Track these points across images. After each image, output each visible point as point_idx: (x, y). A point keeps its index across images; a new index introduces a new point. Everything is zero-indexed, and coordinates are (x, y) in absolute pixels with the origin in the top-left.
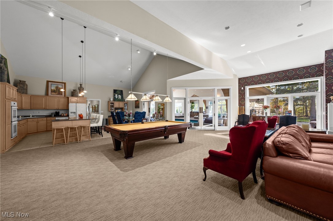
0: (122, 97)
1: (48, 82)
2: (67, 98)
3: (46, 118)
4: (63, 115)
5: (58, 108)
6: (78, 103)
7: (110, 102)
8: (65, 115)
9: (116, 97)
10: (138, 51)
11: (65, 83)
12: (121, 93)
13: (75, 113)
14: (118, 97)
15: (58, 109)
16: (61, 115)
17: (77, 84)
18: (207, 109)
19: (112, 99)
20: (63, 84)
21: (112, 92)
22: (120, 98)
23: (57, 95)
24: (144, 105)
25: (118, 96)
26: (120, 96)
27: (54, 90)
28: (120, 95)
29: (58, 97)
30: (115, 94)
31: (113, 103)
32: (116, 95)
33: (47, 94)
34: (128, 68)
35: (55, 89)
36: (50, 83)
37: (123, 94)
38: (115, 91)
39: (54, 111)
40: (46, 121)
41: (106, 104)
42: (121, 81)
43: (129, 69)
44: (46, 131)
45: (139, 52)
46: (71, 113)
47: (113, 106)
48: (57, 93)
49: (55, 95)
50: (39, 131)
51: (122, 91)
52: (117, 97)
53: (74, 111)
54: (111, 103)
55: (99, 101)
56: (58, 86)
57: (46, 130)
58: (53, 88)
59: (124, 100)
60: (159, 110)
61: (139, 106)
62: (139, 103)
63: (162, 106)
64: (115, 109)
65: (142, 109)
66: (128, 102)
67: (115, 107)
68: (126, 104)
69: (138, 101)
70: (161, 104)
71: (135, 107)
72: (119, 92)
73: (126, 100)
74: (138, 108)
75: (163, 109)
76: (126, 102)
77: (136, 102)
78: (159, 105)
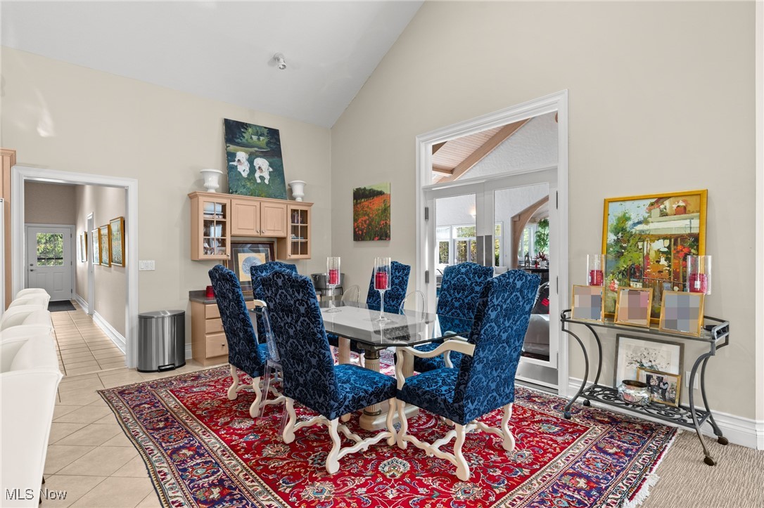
0: (278, 172)
7: (203, 199)
9: (240, 169)
12: (272, 143)
14: (252, 170)
19: (213, 182)
21: (218, 132)
22: (267, 177)
24: (427, 217)
25: (251, 161)
26: (261, 162)
28: (264, 155)
30: (232, 148)
32: (242, 155)
37: (280, 156)
38: (234, 131)
41: (175, 210)
42: (276, 59)
51: (274, 134)
52: (244, 169)
54: (209, 206)
59: (288, 194)
60: (620, 255)
61: (387, 226)
62: (386, 211)
63: (663, 214)
64: (233, 243)
65: (414, 249)
66: (310, 205)
67: (235, 232)
68: (300, 218)
69: (380, 193)
70: (648, 202)
71: (355, 232)
72: (255, 138)
73: (298, 191)
74: (381, 239)
75: (696, 238)
76: (299, 204)
77: (364, 202)
78: (616, 211)
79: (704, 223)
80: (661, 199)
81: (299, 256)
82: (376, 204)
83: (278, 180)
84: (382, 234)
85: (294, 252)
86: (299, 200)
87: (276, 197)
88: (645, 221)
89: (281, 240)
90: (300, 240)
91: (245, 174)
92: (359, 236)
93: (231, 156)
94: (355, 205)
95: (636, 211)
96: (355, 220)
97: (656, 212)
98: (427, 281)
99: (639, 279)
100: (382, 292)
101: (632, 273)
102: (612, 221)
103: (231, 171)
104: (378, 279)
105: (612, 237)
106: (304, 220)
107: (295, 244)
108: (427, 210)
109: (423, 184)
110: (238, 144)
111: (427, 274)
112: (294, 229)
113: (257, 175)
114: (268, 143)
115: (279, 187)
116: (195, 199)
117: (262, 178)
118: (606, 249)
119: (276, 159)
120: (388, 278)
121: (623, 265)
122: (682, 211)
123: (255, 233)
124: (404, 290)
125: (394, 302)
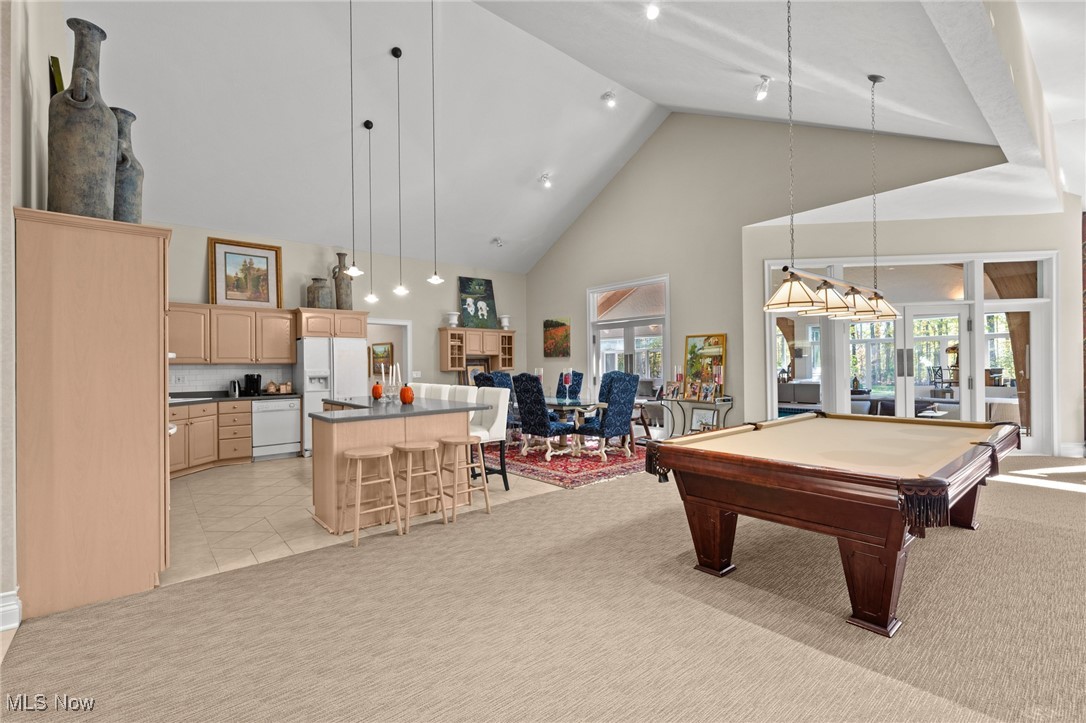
0: (492, 310)
1: (213, 243)
2: (289, 316)
3: (216, 404)
4: (272, 389)
5: (257, 360)
6: (335, 335)
7: (450, 332)
8: (283, 389)
9: (469, 310)
10: (606, 96)
11: (277, 250)
12: (487, 291)
13: (325, 379)
14: (477, 310)
15: (257, 365)
16: (266, 391)
17: (321, 254)
18: (797, 360)
19: (455, 320)
20: (271, 255)
21: (454, 286)
22: (486, 314)
23: (249, 299)
24: (594, 342)
25: (475, 304)
26: (482, 304)
27: (238, 280)
28: (483, 299)
29: (256, 310)
30: (464, 296)
31: (460, 338)
32: (470, 301)
33: (210, 296)
34: (541, 180)
35: (241, 275)
36: (220, 249)
37: (493, 299)
38: (465, 284)
39: (239, 374)
40: (215, 417)
41: (431, 339)
42: (496, 240)
43: (548, 185)
44: (213, 462)
45: (611, 104)
46: (311, 379)
47: (460, 348)
48: (248, 294)
49: (239, 300)
50: (194, 463)
51: (488, 283)
52: (471, 310)
53: (325, 372)
54: (453, 336)
55: (404, 327)
56: (251, 263)
57: (216, 458)
58: (232, 272)
59: (498, 324)
60: (692, 366)
61: (568, 347)
62: (567, 336)
63: (710, 345)
64: (467, 360)
65: (586, 361)
66: (514, 332)
67: (468, 353)
68: (508, 340)
69: (563, 325)
70: (704, 338)
71: (545, 351)
72: (477, 287)
73: (505, 322)
74: (564, 356)
75: (721, 357)
76: (506, 332)
77: (552, 330)
78: (691, 341)
79: (726, 350)
80: (709, 337)
81: (507, 368)
82: (560, 332)
83: (492, 316)
84: (564, 352)
85: (504, 365)
86: (506, 329)
87: (491, 328)
88: (702, 348)
89: (497, 356)
90: (507, 357)
91: (472, 313)
92: (548, 354)
93: (463, 302)
94: (545, 332)
95: (699, 342)
96: (545, 343)
97: (707, 344)
98: (595, 383)
99: (700, 378)
100: (567, 386)
101: (697, 375)
102: (689, 348)
103: (463, 311)
104: (563, 379)
105: (689, 356)
106: (510, 343)
107: (504, 360)
108: (594, 337)
109: (592, 320)
110: (467, 293)
111: (595, 379)
112: (504, 349)
113: (480, 313)
114: (486, 290)
115: (493, 323)
116: (445, 332)
117: (483, 315)
118: (687, 362)
119: (491, 301)
120: (571, 378)
121: (694, 371)
122: (716, 344)
123: (479, 353)
124: (579, 388)
125: (574, 392)
